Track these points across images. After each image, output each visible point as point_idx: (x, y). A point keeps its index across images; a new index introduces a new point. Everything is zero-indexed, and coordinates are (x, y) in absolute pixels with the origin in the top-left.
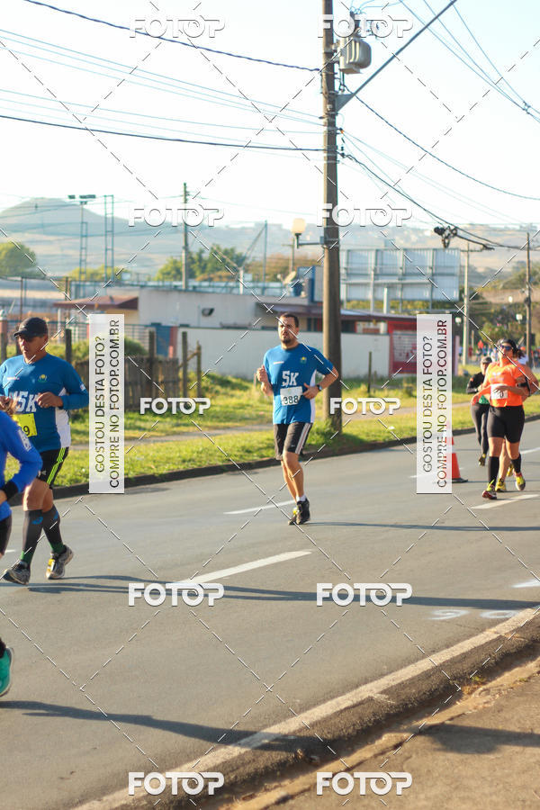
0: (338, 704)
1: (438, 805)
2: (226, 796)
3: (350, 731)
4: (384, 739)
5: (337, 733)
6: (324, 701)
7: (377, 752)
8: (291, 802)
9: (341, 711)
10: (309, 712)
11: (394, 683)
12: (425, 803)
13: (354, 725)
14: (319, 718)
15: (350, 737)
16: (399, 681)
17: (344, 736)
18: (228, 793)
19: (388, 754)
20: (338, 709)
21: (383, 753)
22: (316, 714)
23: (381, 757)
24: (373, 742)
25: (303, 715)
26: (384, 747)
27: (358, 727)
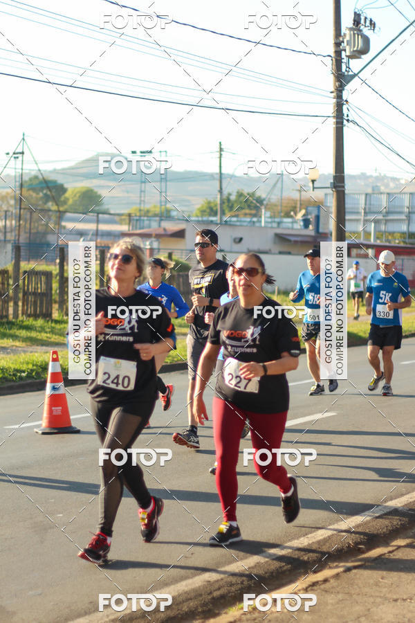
3: (385, 530)
5: (375, 532)
13: (387, 527)
15: (385, 534)
17: (381, 534)
27: (390, 528)
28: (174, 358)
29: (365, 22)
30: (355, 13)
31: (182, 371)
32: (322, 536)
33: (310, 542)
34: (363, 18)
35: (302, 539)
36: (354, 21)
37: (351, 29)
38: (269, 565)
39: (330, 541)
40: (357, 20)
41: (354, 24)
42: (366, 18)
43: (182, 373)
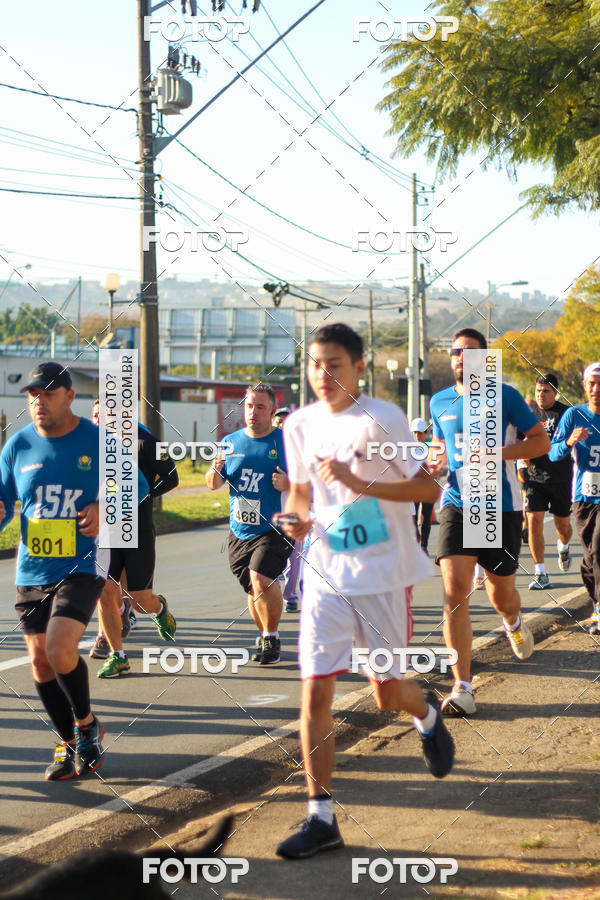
0: (141, 794)
4: (187, 827)
9: (144, 801)
11: (203, 771)
16: (209, 769)
26: (187, 835)
29: (185, 62)
30: (170, 48)
34: (181, 55)
36: (169, 59)
37: (164, 71)
40: (173, 60)
41: (169, 64)
42: (185, 56)
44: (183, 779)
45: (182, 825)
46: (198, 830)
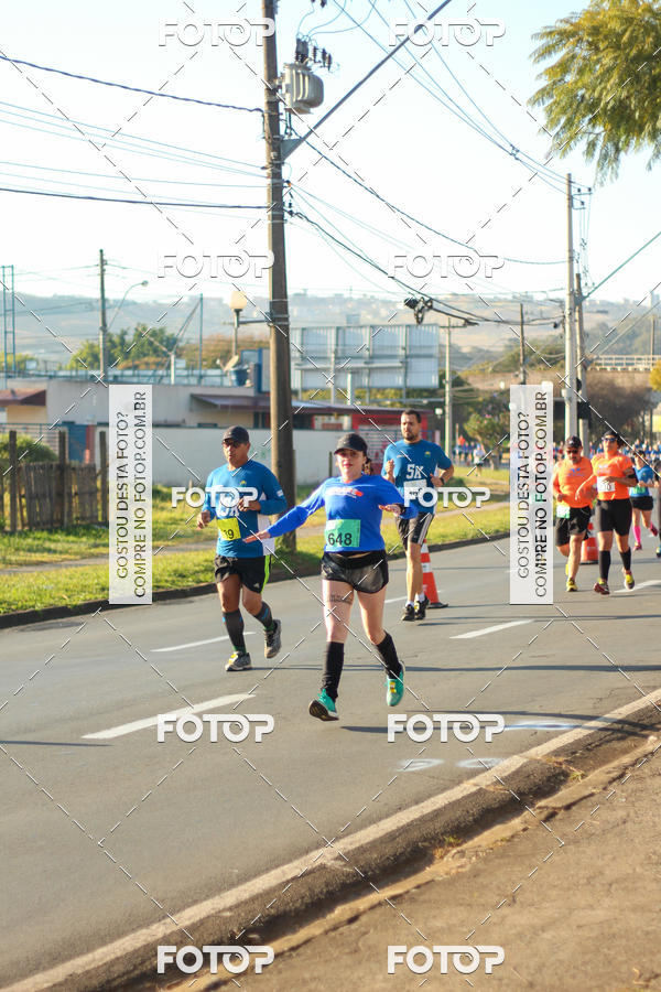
0: (284, 873)
1: (399, 986)
2: (148, 985)
3: (298, 905)
4: (336, 912)
5: (281, 908)
6: (267, 870)
7: (327, 927)
8: (224, 988)
9: (288, 882)
10: (249, 884)
11: (350, 848)
12: (383, 985)
13: (303, 897)
14: (261, 891)
15: (297, 912)
16: (357, 845)
17: (290, 911)
18: (149, 981)
19: (341, 929)
20: (284, 880)
21: (335, 928)
22: (258, 886)
23: (333, 934)
24: (324, 916)
25: (242, 887)
26: (337, 921)
27: (308, 900)
28: (10, 604)
29: (315, 55)
30: (298, 41)
31: (22, 627)
32: (190, 919)
33: (168, 932)
34: (311, 49)
35: (155, 926)
36: (298, 53)
37: (292, 66)
38: (91, 978)
39: (201, 928)
40: (302, 52)
41: (297, 58)
42: (315, 49)
43: (22, 630)
44: (329, 856)
45: (331, 910)
46: (348, 915)
